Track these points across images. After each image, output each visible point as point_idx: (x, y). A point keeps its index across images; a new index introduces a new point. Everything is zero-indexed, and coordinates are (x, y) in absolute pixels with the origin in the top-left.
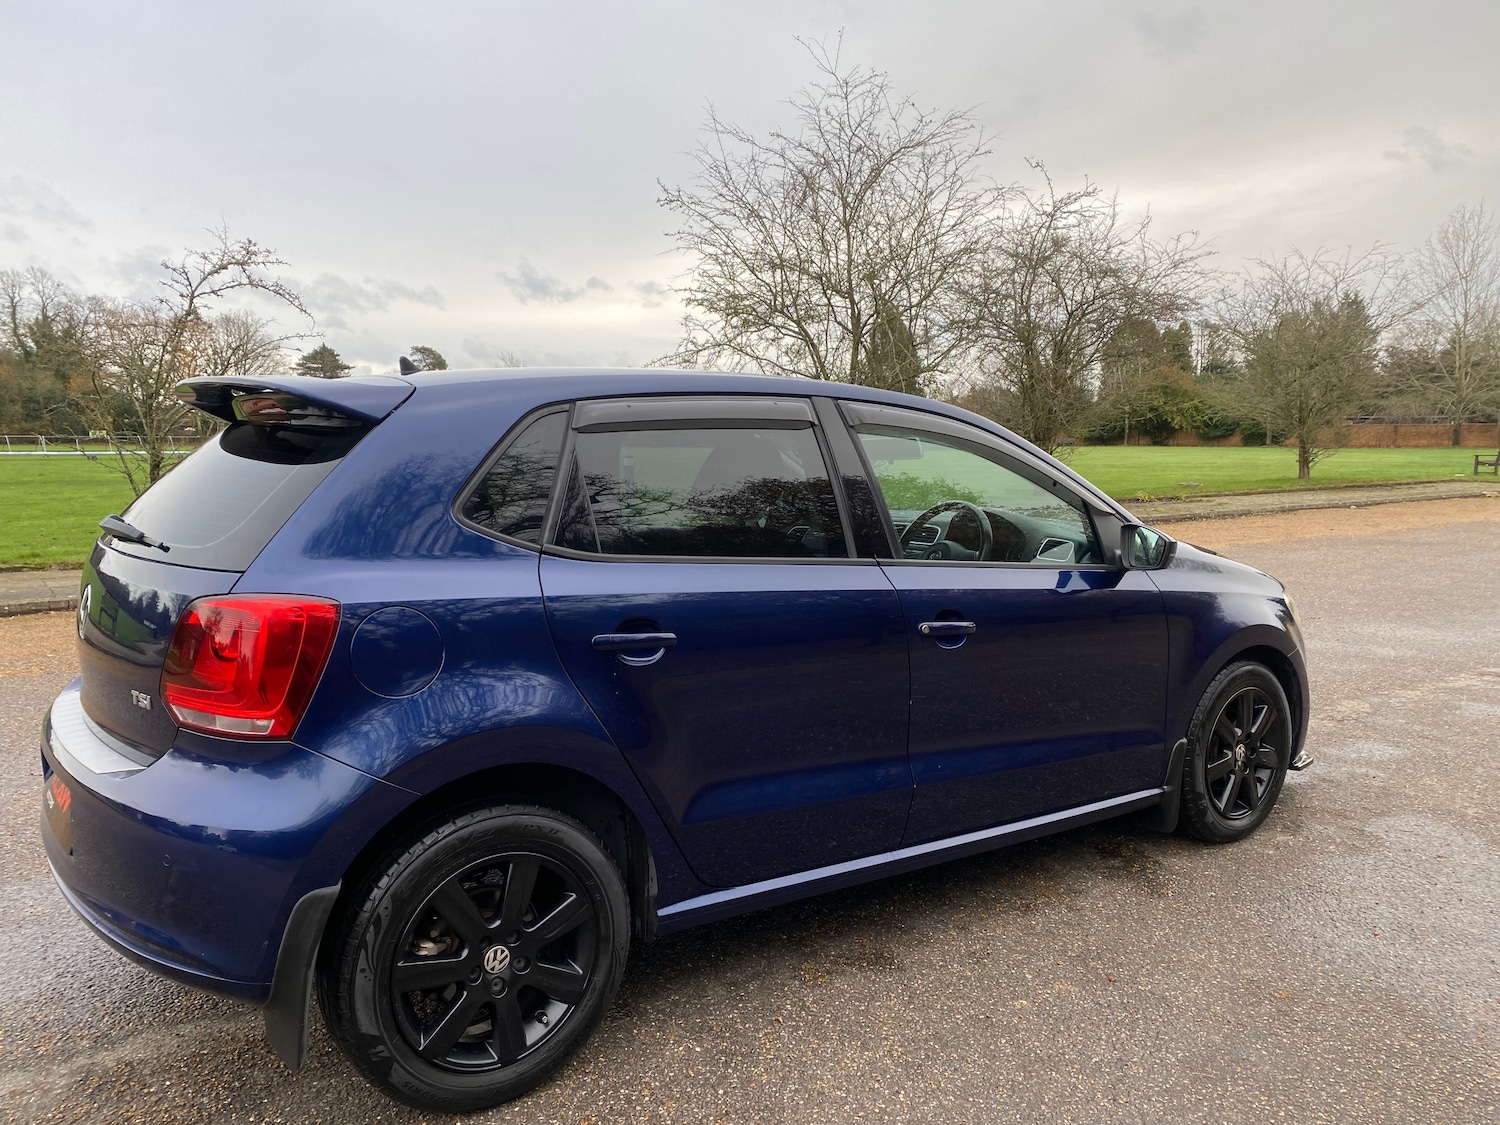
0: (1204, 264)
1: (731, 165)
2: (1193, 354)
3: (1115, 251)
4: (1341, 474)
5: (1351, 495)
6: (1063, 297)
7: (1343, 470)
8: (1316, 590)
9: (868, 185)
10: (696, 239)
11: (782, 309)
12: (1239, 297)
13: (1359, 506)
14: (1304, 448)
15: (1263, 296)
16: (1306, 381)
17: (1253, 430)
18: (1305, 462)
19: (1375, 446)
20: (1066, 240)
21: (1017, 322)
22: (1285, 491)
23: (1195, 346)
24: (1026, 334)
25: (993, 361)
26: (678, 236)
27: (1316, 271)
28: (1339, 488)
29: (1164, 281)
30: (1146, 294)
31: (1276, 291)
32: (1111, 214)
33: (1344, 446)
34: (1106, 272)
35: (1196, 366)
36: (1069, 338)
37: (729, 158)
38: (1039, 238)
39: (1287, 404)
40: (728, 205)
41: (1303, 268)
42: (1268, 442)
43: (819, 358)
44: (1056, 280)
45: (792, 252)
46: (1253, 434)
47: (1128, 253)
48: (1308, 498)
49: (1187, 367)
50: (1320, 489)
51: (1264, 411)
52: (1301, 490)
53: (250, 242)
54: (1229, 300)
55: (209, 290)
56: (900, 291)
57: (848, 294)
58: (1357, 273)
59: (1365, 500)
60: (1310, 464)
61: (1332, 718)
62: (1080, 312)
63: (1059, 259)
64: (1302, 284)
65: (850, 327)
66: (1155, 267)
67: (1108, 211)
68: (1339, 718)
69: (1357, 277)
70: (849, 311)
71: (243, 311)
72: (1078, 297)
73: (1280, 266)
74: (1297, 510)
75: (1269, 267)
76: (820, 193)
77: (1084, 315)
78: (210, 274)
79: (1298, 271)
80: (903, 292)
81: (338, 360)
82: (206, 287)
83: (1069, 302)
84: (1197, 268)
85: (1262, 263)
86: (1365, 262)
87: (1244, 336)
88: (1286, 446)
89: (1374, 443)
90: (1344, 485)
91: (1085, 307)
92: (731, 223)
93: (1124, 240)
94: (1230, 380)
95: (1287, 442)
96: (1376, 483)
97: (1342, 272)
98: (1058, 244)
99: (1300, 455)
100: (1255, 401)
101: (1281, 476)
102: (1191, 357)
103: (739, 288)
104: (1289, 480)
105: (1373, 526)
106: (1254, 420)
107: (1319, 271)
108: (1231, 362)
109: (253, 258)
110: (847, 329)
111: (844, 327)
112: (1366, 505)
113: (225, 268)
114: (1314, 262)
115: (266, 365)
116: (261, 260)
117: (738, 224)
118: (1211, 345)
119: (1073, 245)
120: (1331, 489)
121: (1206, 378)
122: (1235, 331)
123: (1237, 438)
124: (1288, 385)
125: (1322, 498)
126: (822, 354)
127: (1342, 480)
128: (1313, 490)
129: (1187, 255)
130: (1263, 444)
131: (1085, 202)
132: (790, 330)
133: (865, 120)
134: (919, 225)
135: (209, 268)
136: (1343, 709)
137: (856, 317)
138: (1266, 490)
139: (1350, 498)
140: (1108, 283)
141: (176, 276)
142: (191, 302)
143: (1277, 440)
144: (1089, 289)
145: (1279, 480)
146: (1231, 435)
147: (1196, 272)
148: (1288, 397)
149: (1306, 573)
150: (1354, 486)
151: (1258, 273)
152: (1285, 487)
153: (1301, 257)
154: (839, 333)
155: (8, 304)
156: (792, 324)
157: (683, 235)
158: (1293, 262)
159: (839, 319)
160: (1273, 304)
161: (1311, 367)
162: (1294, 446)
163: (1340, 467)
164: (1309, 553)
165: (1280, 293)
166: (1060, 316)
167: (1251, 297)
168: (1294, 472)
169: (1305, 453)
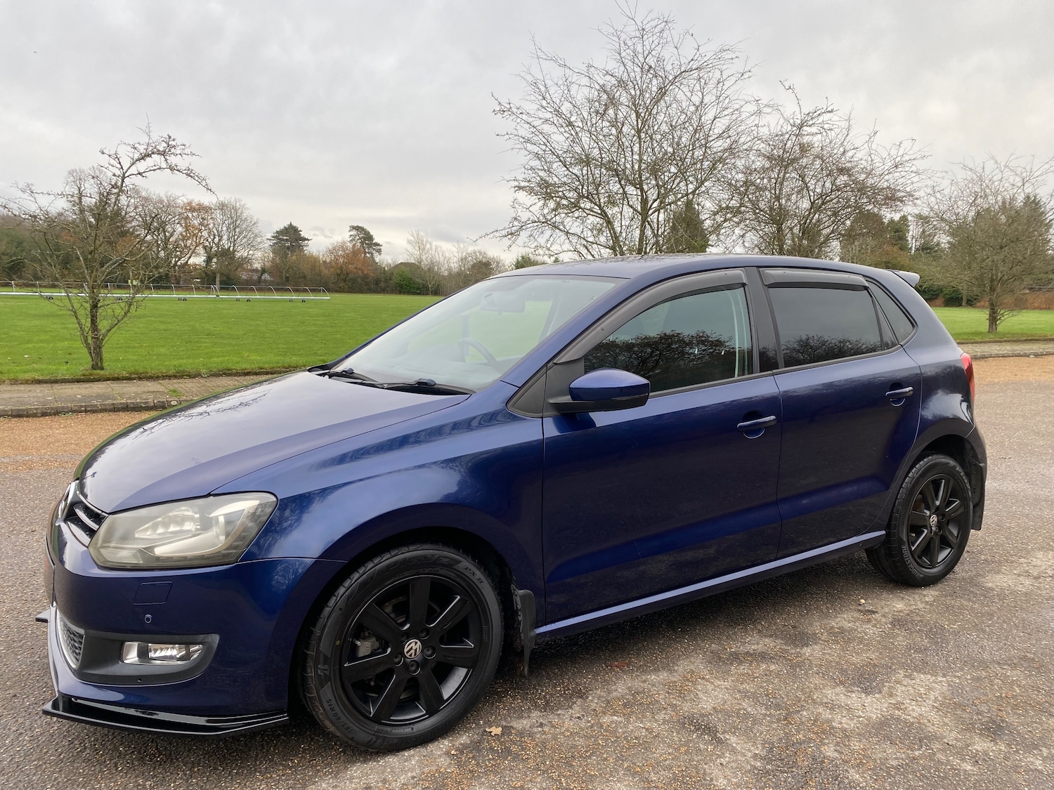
0: (920, 165)
1: (549, 83)
2: (909, 239)
3: (850, 154)
4: (1021, 329)
5: (1030, 347)
6: (807, 189)
7: (1022, 327)
8: (1005, 430)
9: (656, 101)
10: (521, 139)
11: (588, 195)
12: (946, 192)
13: (1037, 355)
14: (993, 309)
15: (965, 192)
16: (996, 258)
17: (953, 295)
18: (993, 320)
19: (1046, 309)
20: (810, 145)
21: (771, 209)
22: (977, 343)
23: (911, 233)
24: (778, 217)
25: (752, 238)
26: (507, 137)
27: (1007, 173)
28: (1020, 341)
29: (886, 177)
30: (873, 187)
31: (976, 189)
32: (847, 126)
33: (1024, 309)
34: (842, 171)
35: (911, 248)
36: (811, 221)
37: (548, 77)
38: (789, 144)
39: (982, 275)
40: (548, 115)
41: (997, 171)
42: (963, 304)
43: (615, 233)
44: (802, 177)
45: (596, 151)
46: (952, 298)
47: (859, 157)
48: (995, 349)
49: (904, 248)
50: (1005, 341)
51: (963, 281)
52: (990, 342)
53: (170, 137)
54: (938, 195)
55: (137, 173)
56: (679, 183)
57: (639, 185)
58: (1040, 175)
59: (1041, 350)
60: (998, 322)
61: (1028, 575)
62: (820, 201)
63: (804, 161)
64: (996, 183)
65: (639, 208)
66: (880, 168)
67: (844, 124)
68: (1035, 574)
69: (1040, 179)
70: (640, 197)
71: (233, 198)
72: (819, 190)
73: (979, 170)
74: (987, 358)
75: (971, 170)
76: (620, 108)
77: (823, 203)
78: (139, 160)
79: (993, 174)
80: (681, 184)
81: (300, 234)
82: (133, 170)
83: (812, 194)
84: (914, 169)
85: (965, 167)
86: (1047, 166)
87: (950, 223)
88: (979, 307)
89: (1044, 306)
90: (1024, 339)
91: (824, 197)
92: (550, 129)
93: (856, 146)
94: (936, 258)
95: (979, 304)
96: (1050, 337)
97: (1028, 173)
98: (804, 149)
99: (990, 315)
100: (956, 272)
101: (974, 330)
102: (907, 241)
103: (556, 179)
104: (981, 333)
105: (1049, 373)
106: (954, 287)
107: (1010, 173)
108: (938, 244)
109: (173, 150)
110: (636, 211)
111: (635, 210)
112: (1042, 355)
113: (149, 155)
114: (1006, 166)
115: (248, 237)
116: (178, 152)
117: (556, 130)
118: (924, 231)
119: (816, 151)
120: (1014, 341)
121: (919, 256)
122: (942, 219)
123: (940, 300)
124: (983, 260)
125: (1007, 348)
126: (618, 230)
127: (1023, 334)
128: (1000, 342)
129: (907, 158)
130: (960, 305)
131: (826, 117)
132: (595, 212)
133: (654, 49)
134: (695, 132)
135: (137, 156)
136: (1039, 563)
137: (644, 202)
138: (962, 341)
139: (1029, 349)
140: (842, 179)
141: (112, 162)
142: (123, 181)
143: (971, 303)
144: (828, 185)
145: (972, 334)
146: (936, 298)
147: (912, 172)
148: (982, 270)
149: (996, 414)
150: (1032, 340)
151: (961, 175)
152: (977, 339)
153: (996, 162)
154: (630, 214)
155: (76, 192)
156: (596, 207)
157: (511, 136)
158: (990, 166)
159: (631, 203)
160: (973, 199)
161: (1001, 248)
162: (983, 307)
163: (1020, 324)
164: (997, 395)
165: (979, 190)
166: (805, 204)
167: (956, 193)
168: (985, 326)
169: (994, 313)
